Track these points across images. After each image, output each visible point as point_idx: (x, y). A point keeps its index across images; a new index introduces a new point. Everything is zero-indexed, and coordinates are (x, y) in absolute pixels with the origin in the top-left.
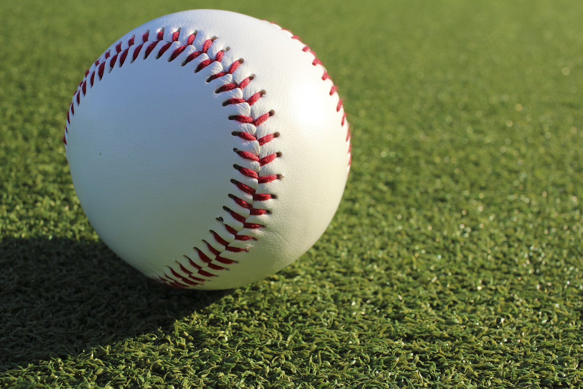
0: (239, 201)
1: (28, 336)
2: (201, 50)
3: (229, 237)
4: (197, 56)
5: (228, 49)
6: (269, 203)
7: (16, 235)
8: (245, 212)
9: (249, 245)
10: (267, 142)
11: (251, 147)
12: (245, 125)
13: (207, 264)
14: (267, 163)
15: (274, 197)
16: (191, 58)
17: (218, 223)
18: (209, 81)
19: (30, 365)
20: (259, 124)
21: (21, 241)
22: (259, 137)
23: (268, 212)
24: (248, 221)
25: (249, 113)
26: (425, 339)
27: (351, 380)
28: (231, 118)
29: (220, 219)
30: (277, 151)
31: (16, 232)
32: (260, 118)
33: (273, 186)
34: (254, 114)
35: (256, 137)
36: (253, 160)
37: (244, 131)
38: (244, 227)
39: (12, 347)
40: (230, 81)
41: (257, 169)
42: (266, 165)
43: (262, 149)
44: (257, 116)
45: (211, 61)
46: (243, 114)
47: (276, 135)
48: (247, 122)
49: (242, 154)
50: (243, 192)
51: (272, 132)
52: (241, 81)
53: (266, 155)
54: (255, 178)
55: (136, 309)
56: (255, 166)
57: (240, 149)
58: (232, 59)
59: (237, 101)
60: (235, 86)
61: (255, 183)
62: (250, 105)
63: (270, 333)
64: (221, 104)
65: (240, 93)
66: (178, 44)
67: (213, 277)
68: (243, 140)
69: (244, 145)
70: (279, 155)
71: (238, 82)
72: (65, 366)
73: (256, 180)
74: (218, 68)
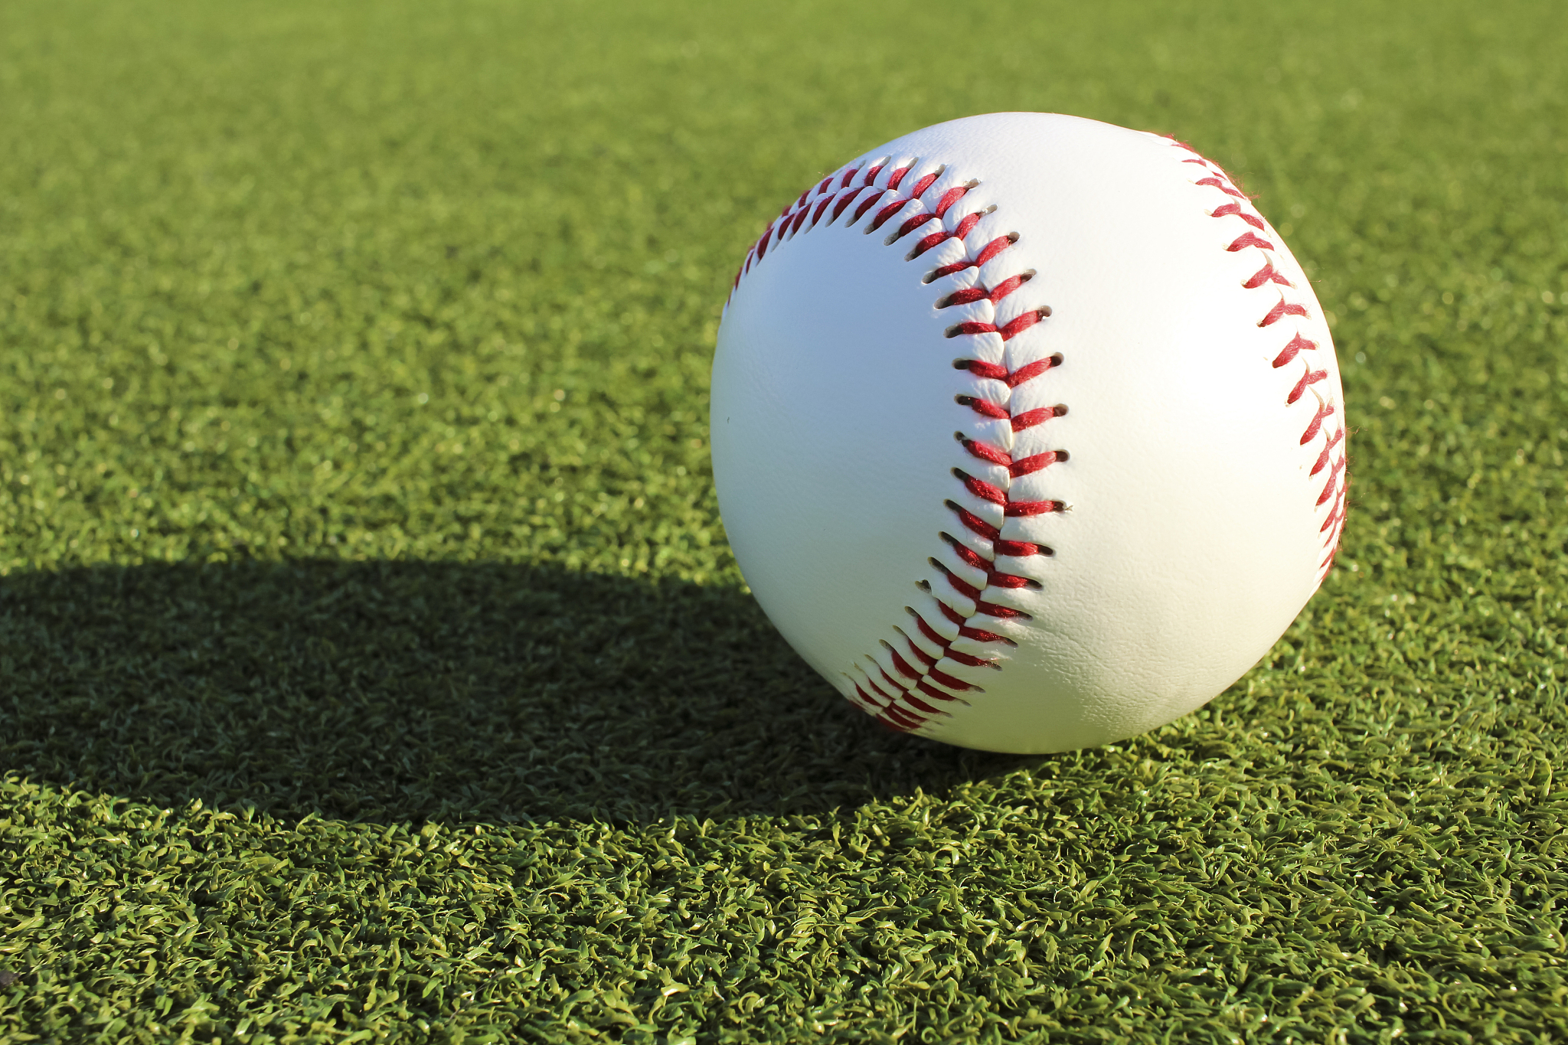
0: (961, 550)
1: (587, 773)
2: (933, 211)
3: (948, 629)
4: (921, 224)
5: (993, 209)
6: (1033, 564)
7: (685, 575)
8: (977, 577)
9: (995, 652)
10: (1033, 424)
11: (992, 433)
12: (985, 383)
13: (914, 682)
14: (1026, 472)
15: (1046, 550)
16: (907, 228)
17: (921, 593)
18: (931, 279)
19: (549, 824)
20: (1017, 383)
21: (690, 589)
22: (1015, 413)
23: (1034, 584)
24: (985, 597)
25: (1000, 356)
26: (1428, 965)
27: (1167, 1008)
28: (961, 365)
29: (925, 585)
30: (1059, 447)
31: (689, 568)
32: (1021, 370)
33: (1039, 527)
34: (1011, 360)
35: (1008, 412)
36: (995, 462)
37: (981, 396)
38: (977, 610)
39: (547, 787)
40: (973, 283)
41: (1003, 485)
42: (1025, 477)
43: (1019, 439)
44: (1017, 365)
45: (945, 236)
46: (985, 358)
47: (1060, 411)
48: (989, 376)
49: (970, 446)
50: (969, 531)
51: (1049, 403)
52: (996, 283)
53: (1028, 454)
54: (998, 503)
55: (816, 761)
56: (997, 477)
57: (969, 435)
58: (990, 234)
59: (974, 328)
60: (981, 293)
61: (997, 514)
62: (1005, 338)
63: (1061, 868)
64: (943, 332)
65: (987, 312)
66: (892, 197)
67: (937, 715)
68: (977, 415)
69: (977, 427)
70: (1062, 456)
71: (990, 287)
72: (611, 840)
73: (1000, 509)
74: (955, 251)
